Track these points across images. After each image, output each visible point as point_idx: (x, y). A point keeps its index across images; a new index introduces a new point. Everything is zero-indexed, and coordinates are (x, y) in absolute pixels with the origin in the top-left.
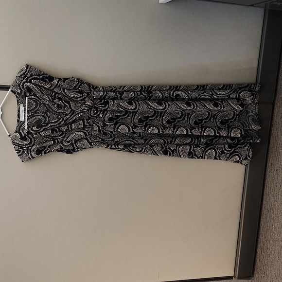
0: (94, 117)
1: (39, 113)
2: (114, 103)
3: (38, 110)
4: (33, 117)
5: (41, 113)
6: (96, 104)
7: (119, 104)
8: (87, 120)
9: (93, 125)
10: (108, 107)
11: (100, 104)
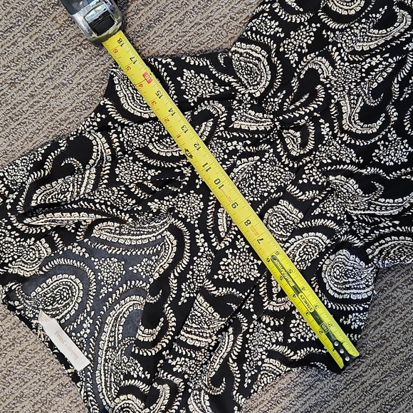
0: (309, 154)
1: (109, 295)
2: (333, 63)
3: (99, 287)
4: (103, 323)
5: (115, 288)
6: (281, 112)
7: (354, 52)
8: (294, 183)
9: (329, 183)
10: (326, 90)
11: (293, 102)
